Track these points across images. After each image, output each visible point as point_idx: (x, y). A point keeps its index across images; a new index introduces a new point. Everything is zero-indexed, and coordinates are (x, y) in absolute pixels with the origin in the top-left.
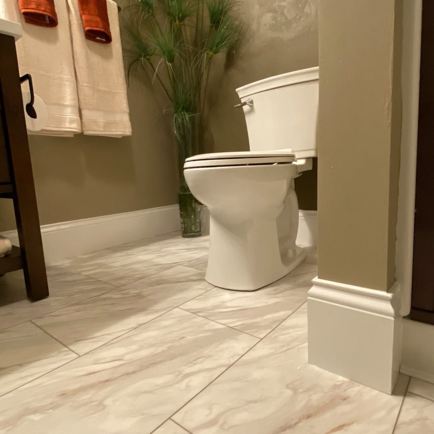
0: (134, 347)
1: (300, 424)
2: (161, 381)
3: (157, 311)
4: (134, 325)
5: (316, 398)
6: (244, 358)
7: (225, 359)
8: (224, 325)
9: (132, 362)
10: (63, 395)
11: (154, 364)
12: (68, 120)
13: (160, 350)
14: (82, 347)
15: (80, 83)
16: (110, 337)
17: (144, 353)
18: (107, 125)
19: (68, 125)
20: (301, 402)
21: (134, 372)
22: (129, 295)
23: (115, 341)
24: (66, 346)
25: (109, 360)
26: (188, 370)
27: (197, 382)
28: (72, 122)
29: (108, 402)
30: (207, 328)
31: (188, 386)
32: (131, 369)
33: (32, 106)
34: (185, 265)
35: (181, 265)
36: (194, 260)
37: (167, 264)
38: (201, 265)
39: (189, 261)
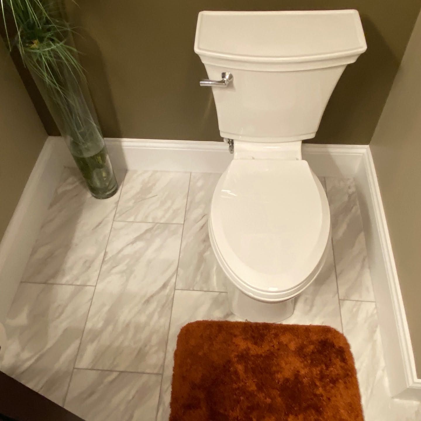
34: (180, 286)
35: (176, 288)
36: (179, 269)
37: (158, 292)
38: (198, 278)
39: (174, 274)
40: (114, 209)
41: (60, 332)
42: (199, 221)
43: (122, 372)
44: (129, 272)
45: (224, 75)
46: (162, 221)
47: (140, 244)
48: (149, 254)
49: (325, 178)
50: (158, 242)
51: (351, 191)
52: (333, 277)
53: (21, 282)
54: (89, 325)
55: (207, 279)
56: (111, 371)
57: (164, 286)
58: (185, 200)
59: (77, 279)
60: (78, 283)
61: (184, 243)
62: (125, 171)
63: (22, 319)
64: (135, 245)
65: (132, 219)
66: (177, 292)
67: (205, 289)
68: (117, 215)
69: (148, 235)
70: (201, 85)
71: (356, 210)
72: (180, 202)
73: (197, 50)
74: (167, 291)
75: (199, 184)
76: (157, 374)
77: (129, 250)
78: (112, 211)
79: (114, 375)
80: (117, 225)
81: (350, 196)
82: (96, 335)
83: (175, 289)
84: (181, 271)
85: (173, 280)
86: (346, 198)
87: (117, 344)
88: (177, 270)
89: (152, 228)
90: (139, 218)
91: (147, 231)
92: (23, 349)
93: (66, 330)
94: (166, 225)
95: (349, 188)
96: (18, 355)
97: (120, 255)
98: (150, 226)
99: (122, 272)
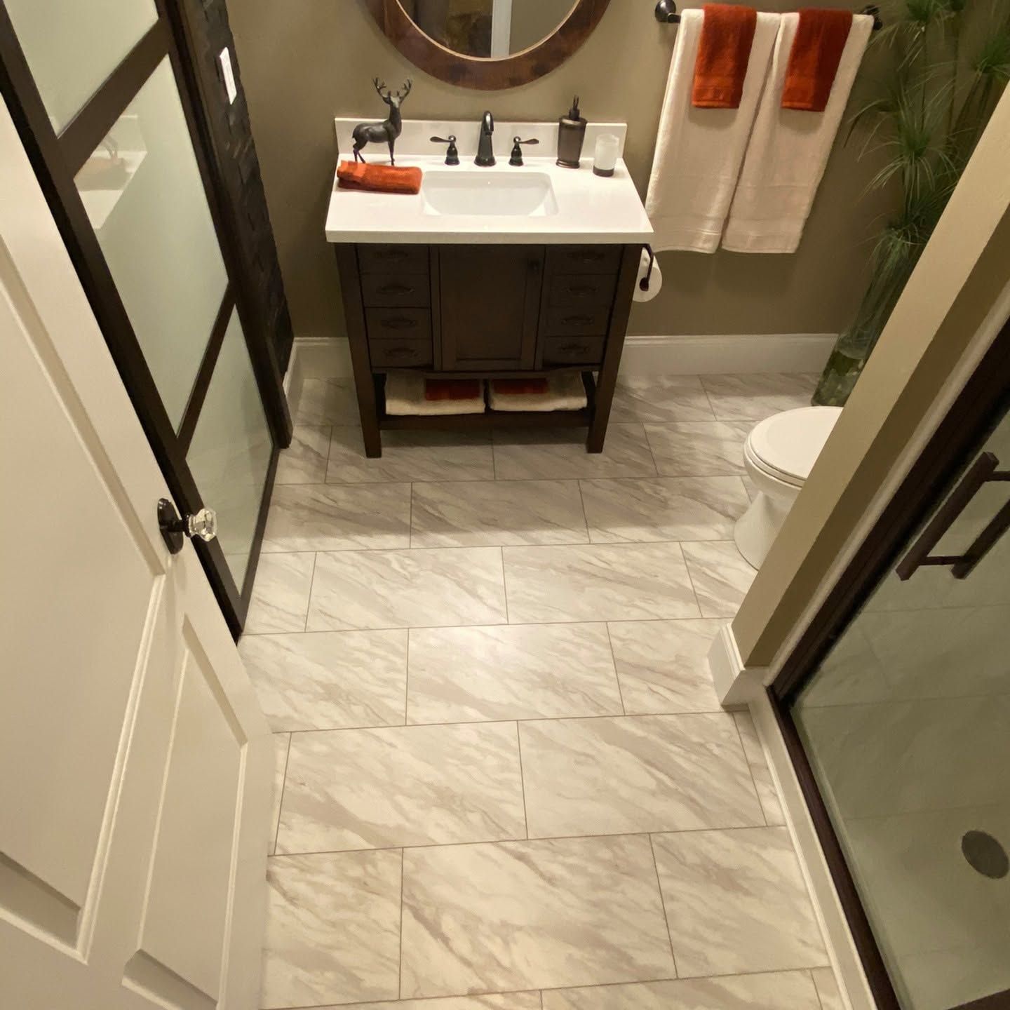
0: (623, 560)
1: (658, 675)
2: (619, 598)
3: (662, 535)
4: (636, 539)
5: (681, 673)
6: (676, 621)
7: (663, 611)
8: (693, 587)
9: (613, 572)
10: (570, 567)
11: (625, 584)
12: (703, 238)
13: (636, 575)
14: (596, 536)
15: (742, 183)
16: (615, 540)
17: (625, 570)
18: (759, 240)
19: (700, 245)
20: (672, 668)
21: (610, 580)
22: (658, 496)
23: (616, 545)
24: (587, 527)
25: (603, 559)
26: (638, 603)
27: (636, 614)
28: (708, 240)
29: (587, 589)
30: (679, 580)
31: (628, 612)
32: (611, 577)
33: (648, 281)
41: (667, 408)
43: (650, 451)
53: (699, 375)
54: (679, 424)
56: (649, 445)
59: (717, 407)
60: (715, 409)
63: (667, 384)
76: (658, 474)
79: (647, 447)
82: (675, 430)
87: (672, 444)
92: (644, 390)
93: (670, 411)
96: (640, 389)
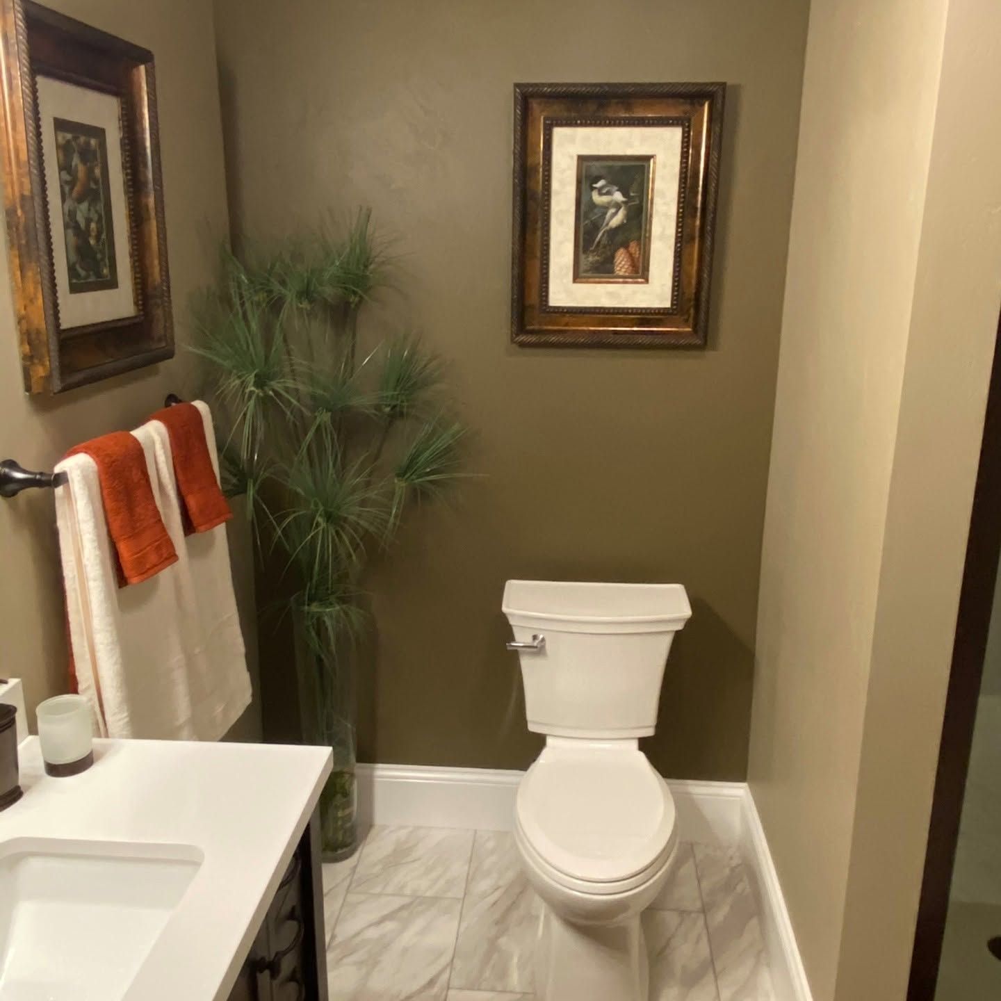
34: (455, 982)
35: (451, 986)
36: (455, 961)
37: (420, 991)
38: (487, 974)
39: (448, 965)
40: (349, 875)
42: (489, 896)
44: (372, 962)
45: (535, 637)
46: (429, 894)
47: (389, 926)
48: (408, 937)
49: (692, 845)
50: (419, 923)
51: (734, 863)
52: (710, 976)
55: (503, 974)
57: (431, 983)
58: (466, 868)
61: (464, 925)
62: (370, 826)
64: (382, 925)
65: (378, 890)
66: (452, 993)
67: (500, 989)
68: (354, 885)
69: (405, 914)
70: (509, 648)
71: (743, 887)
72: (459, 869)
73: (504, 609)
74: (435, 990)
75: (490, 845)
77: (372, 933)
78: (343, 880)
80: (352, 898)
81: (732, 870)
83: (448, 988)
84: (457, 963)
85: (445, 976)
86: (727, 871)
88: (452, 960)
89: (411, 903)
90: (390, 889)
91: (402, 908)
94: (435, 900)
95: (731, 858)
97: (359, 939)
98: (406, 900)
99: (360, 964)
